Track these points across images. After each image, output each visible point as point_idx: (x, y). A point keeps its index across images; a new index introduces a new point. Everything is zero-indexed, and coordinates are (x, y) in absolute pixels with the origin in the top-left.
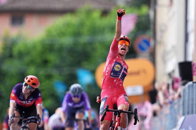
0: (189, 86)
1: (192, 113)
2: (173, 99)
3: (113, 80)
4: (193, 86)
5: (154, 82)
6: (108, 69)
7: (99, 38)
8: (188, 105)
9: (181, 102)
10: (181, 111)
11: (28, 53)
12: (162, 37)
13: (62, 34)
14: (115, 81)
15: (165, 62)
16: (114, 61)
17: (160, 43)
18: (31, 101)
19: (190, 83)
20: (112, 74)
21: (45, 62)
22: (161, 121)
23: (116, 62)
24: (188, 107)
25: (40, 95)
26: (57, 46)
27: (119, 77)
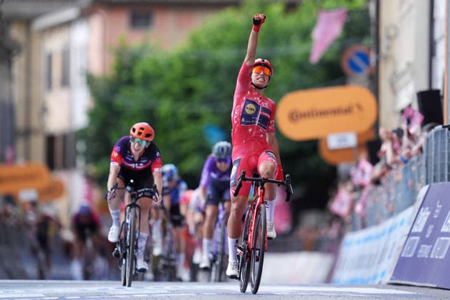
0: (436, 133)
1: (442, 180)
2: (409, 156)
3: (246, 129)
4: (443, 132)
5: (376, 125)
6: (236, 113)
7: (281, 49)
8: (435, 166)
9: (423, 161)
10: (423, 177)
11: (159, 77)
12: (389, 48)
13: (218, 44)
14: (250, 130)
15: (395, 91)
16: (244, 98)
17: (386, 58)
18: (144, 164)
19: (439, 127)
20: (243, 120)
21: (189, 92)
22: (389, 194)
23: (247, 100)
24: (435, 170)
25: (158, 154)
26: (208, 64)
27: (255, 123)
